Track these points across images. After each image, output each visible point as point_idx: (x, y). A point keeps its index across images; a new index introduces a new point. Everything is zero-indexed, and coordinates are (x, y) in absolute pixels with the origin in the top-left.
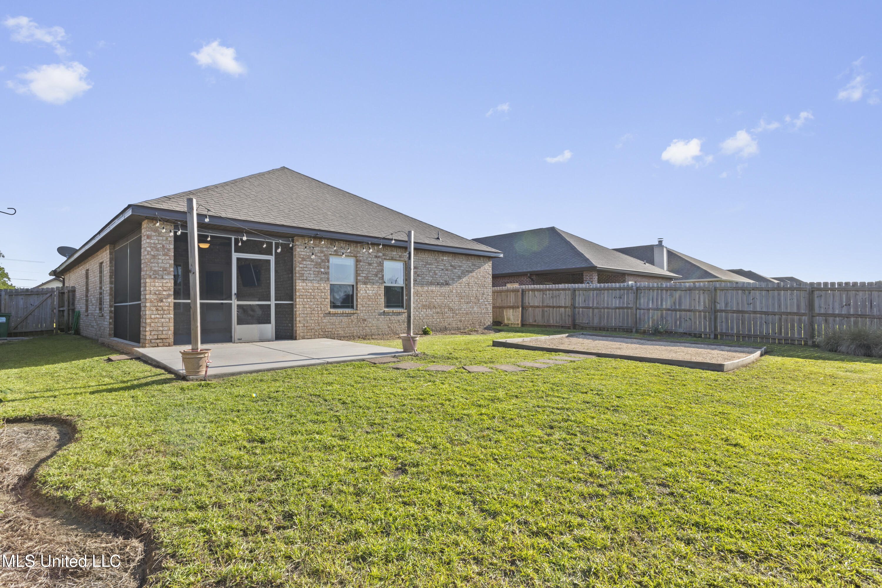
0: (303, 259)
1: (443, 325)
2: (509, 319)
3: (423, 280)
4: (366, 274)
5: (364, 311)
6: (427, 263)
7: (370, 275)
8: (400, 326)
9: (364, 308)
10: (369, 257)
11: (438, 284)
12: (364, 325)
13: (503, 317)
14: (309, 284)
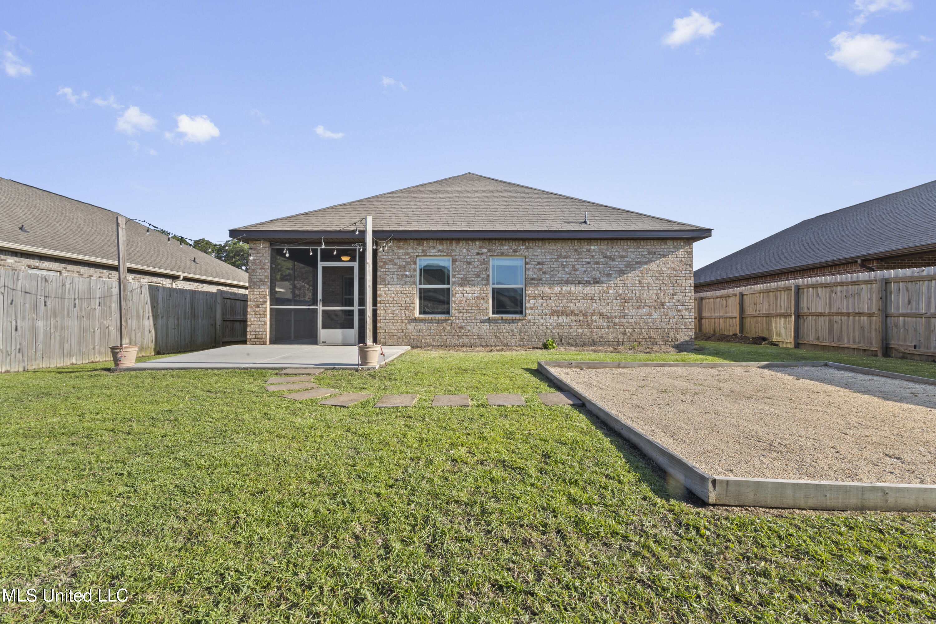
0: (385, 263)
1: (588, 338)
2: (779, 335)
3: (552, 279)
4: (464, 275)
5: (460, 318)
6: (560, 256)
7: (469, 276)
8: (515, 337)
9: (461, 314)
10: (468, 255)
11: (579, 283)
12: (460, 334)
13: (770, 331)
14: (393, 289)
